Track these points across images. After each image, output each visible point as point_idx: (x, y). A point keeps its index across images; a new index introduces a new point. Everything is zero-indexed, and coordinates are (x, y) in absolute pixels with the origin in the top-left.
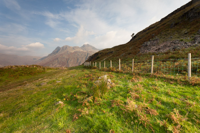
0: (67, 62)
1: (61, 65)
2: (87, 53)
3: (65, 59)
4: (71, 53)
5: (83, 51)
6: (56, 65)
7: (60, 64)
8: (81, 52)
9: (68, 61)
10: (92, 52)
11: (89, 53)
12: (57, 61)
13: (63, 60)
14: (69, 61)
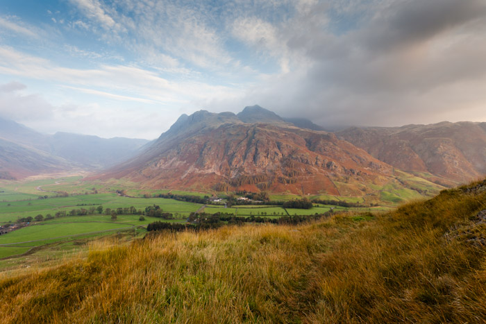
0: (201, 153)
1: (185, 162)
2: (252, 128)
3: (197, 146)
4: (211, 130)
5: (242, 123)
6: (173, 162)
7: (182, 159)
8: (238, 126)
9: (203, 150)
10: (266, 125)
11: (259, 130)
12: (176, 151)
13: (191, 149)
14: (206, 150)
